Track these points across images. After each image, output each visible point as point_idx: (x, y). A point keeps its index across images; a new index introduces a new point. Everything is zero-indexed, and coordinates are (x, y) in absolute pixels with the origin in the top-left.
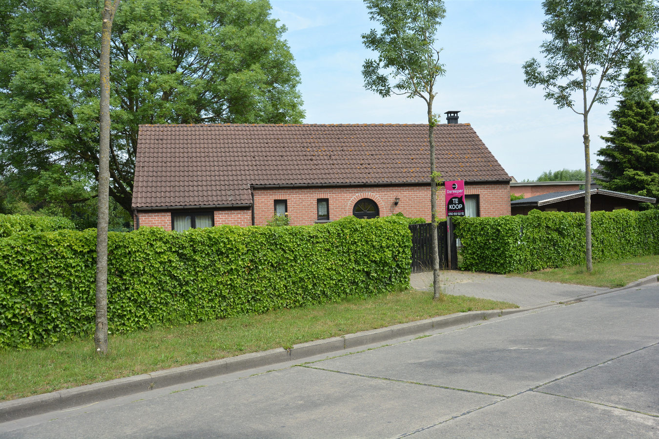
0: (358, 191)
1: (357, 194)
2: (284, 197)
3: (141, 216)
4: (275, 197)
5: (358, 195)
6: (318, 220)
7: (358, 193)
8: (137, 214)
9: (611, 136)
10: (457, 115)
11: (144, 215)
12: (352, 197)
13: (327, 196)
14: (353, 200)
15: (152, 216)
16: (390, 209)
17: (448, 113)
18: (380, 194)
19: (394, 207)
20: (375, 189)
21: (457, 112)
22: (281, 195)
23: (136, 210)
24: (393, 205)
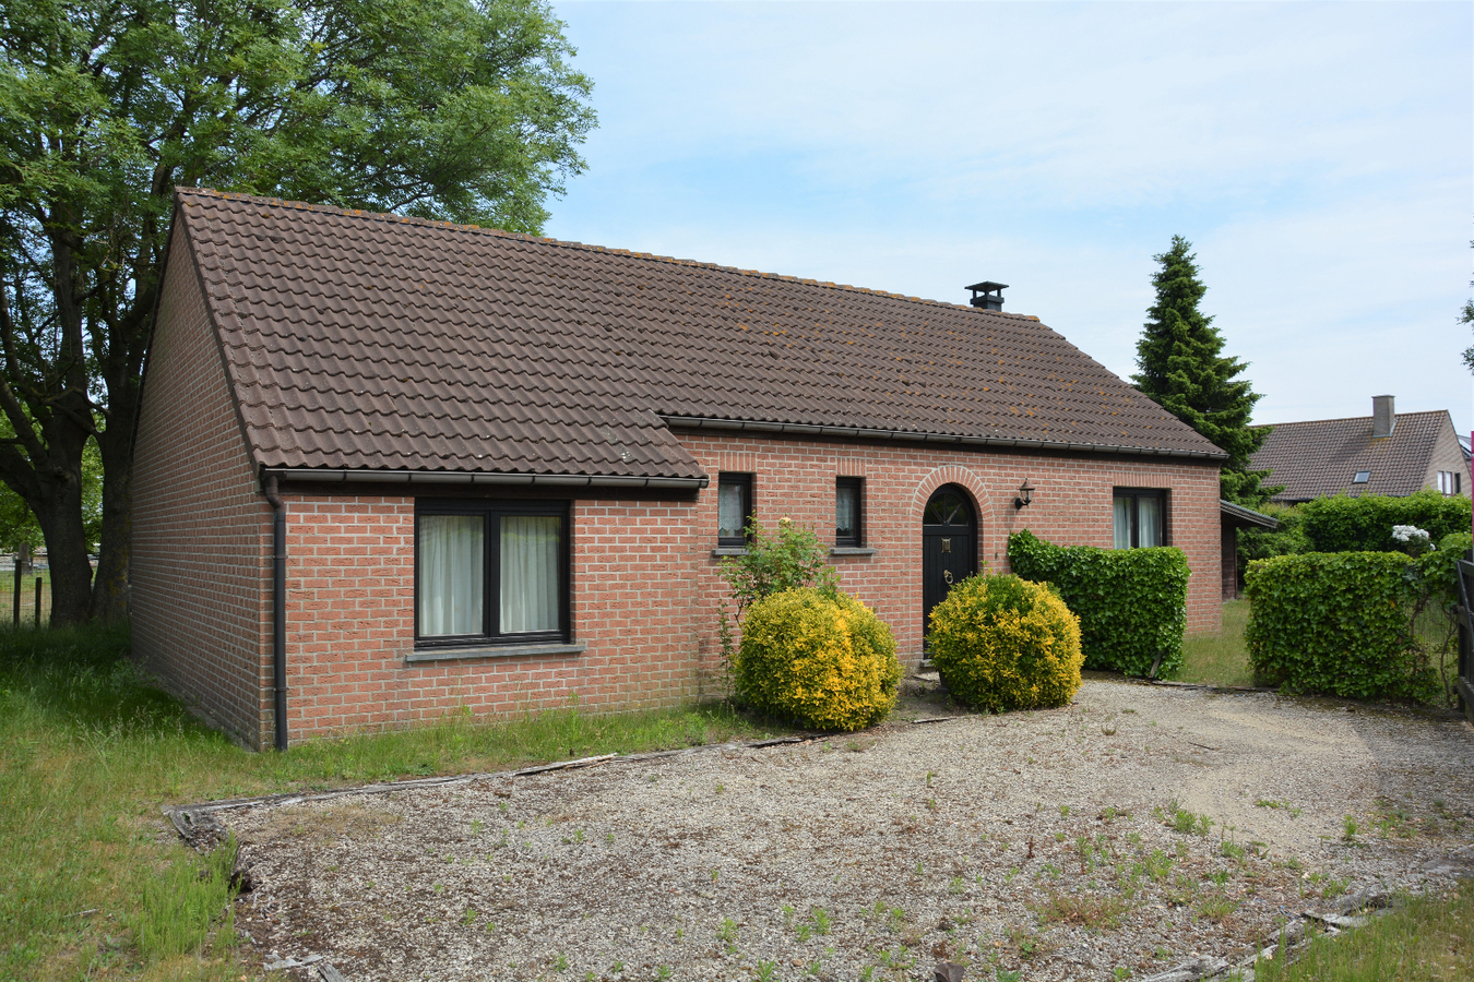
0: (936, 458)
1: (934, 469)
2: (741, 465)
3: (293, 508)
4: (722, 464)
5: (936, 472)
6: (838, 544)
7: (935, 466)
8: (277, 498)
9: (1136, 383)
10: (999, 293)
11: (302, 501)
12: (920, 478)
13: (863, 471)
14: (923, 486)
15: (338, 509)
16: (1006, 519)
17: (974, 288)
18: (986, 474)
19: (1012, 513)
20: (975, 456)
21: (999, 287)
22: (741, 455)
23: (275, 481)
24: (1012, 507)
